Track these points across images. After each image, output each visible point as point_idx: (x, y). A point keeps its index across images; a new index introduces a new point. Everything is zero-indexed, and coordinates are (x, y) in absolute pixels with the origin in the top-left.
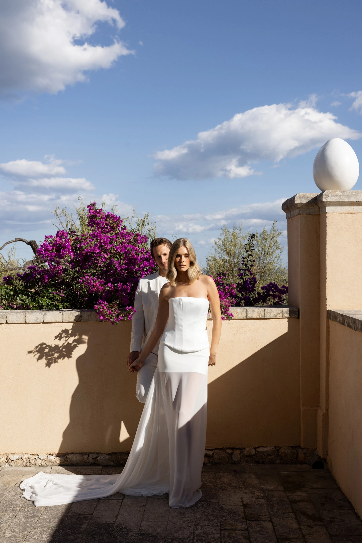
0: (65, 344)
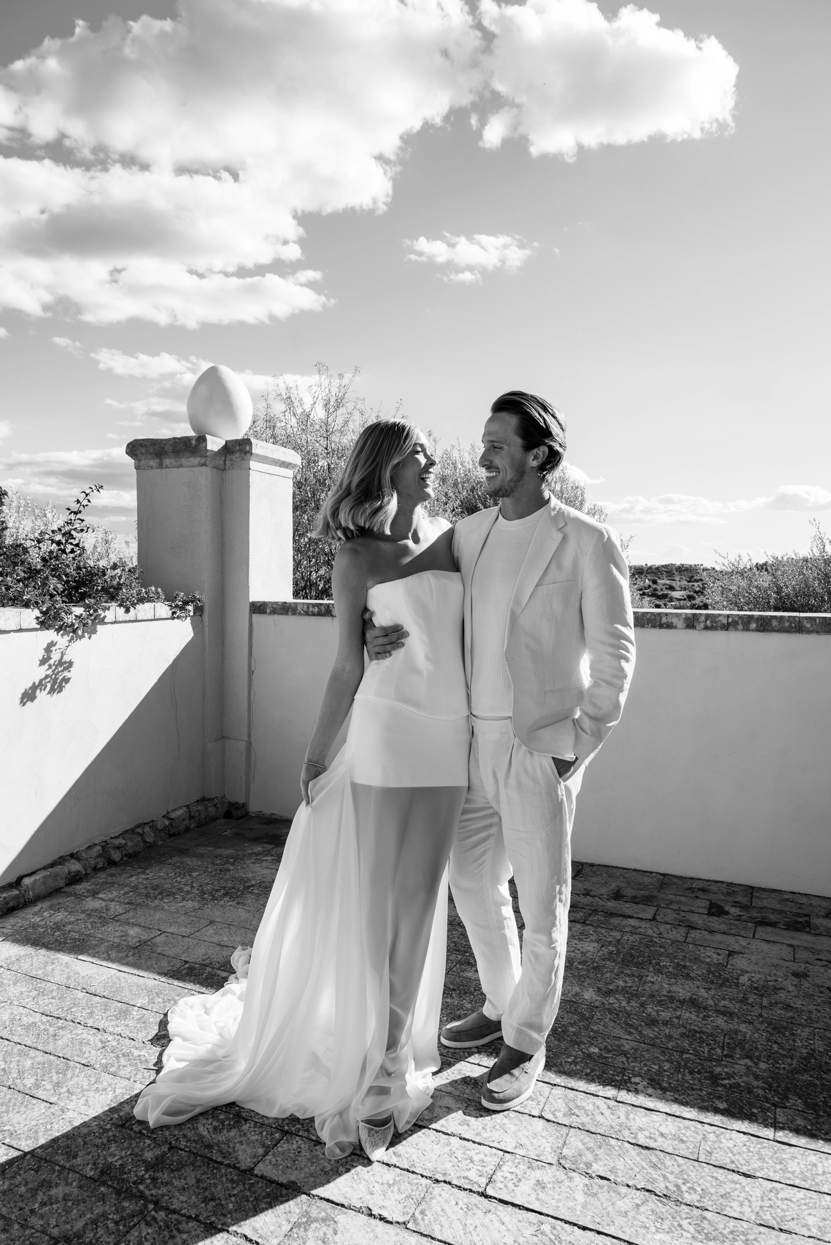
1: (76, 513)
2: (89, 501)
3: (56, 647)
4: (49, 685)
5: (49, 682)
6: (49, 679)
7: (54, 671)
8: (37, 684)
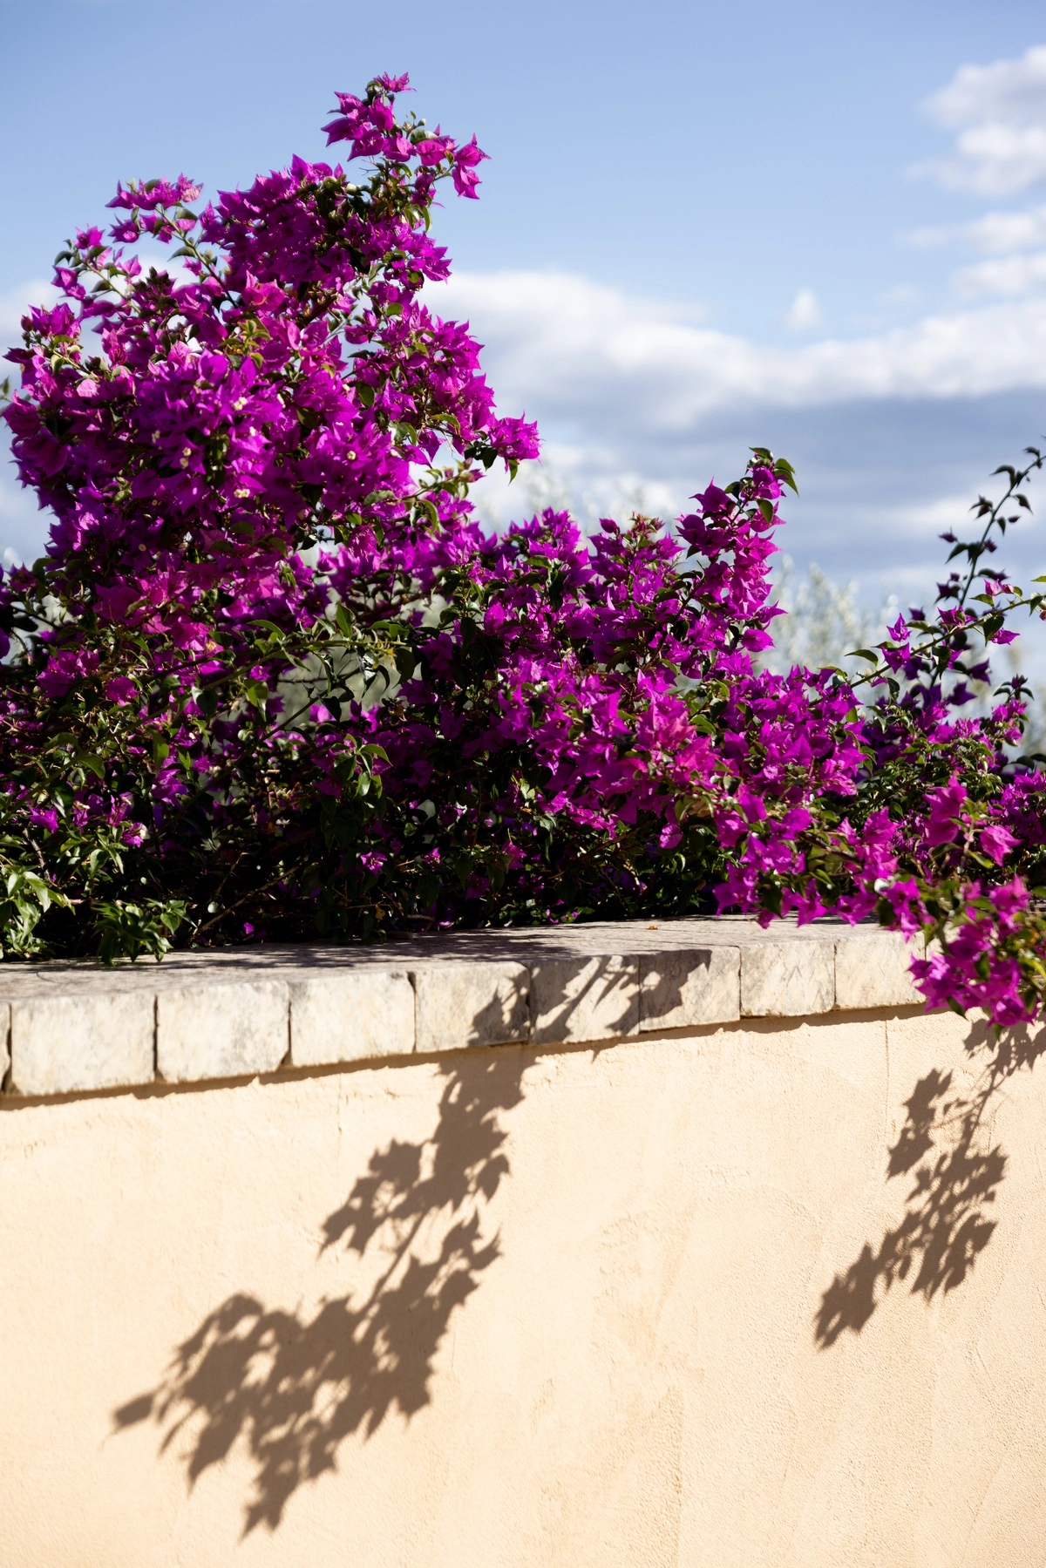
0: (394, 1283)
1: (975, 551)
2: (1023, 502)
3: (948, 1097)
4: (918, 1258)
5: (918, 1243)
6: (916, 1234)
7: (935, 1198)
8: (876, 1253)
